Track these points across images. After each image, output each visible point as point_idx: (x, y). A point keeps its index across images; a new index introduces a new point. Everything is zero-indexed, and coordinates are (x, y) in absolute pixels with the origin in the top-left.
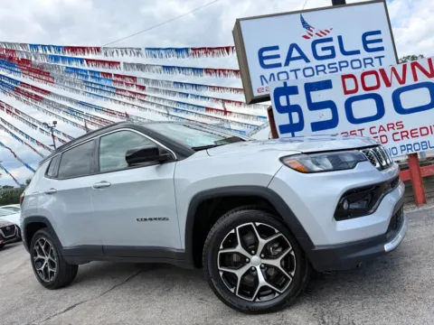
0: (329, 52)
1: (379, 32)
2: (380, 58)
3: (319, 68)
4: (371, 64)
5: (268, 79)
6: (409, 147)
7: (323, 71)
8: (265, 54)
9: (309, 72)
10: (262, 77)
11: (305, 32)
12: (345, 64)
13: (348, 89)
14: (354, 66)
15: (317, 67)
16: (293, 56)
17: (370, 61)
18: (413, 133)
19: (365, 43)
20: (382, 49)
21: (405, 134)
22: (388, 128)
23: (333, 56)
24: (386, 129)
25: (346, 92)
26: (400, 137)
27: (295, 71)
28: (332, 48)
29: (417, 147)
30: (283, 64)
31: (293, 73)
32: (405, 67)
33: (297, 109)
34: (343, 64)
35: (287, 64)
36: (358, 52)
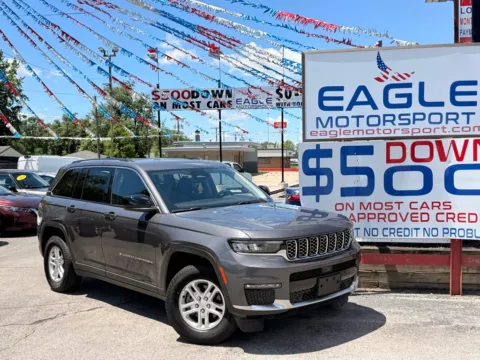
0: (404, 100)
1: (474, 83)
2: (468, 114)
3: (387, 118)
4: (455, 120)
5: (324, 123)
6: (453, 231)
7: (392, 122)
8: (327, 94)
9: (374, 121)
10: (318, 119)
11: (379, 73)
12: (421, 117)
13: (392, 157)
14: (432, 120)
15: (385, 116)
16: (358, 100)
17: (454, 117)
18: (460, 217)
19: (453, 93)
20: (474, 104)
21: (452, 216)
22: (433, 207)
23: (408, 105)
24: (430, 206)
25: (389, 161)
26: (445, 219)
27: (358, 117)
28: (409, 96)
29: (461, 233)
30: (345, 108)
31: (355, 119)
32: (466, 143)
33: (328, 172)
34: (417, 117)
36: (441, 104)
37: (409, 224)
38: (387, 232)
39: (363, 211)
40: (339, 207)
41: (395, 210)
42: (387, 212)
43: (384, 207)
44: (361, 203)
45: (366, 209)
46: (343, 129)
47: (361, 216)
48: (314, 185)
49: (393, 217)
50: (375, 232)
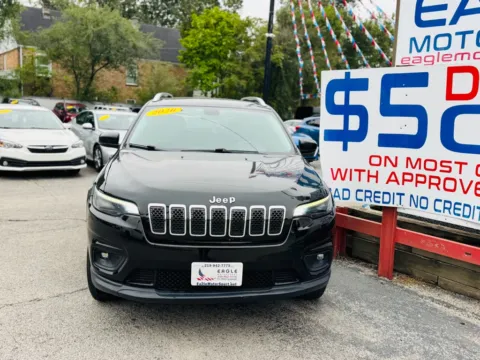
5: (419, 48)
8: (426, 3)
10: (413, 40)
13: (455, 91)
16: (467, 8)
25: (450, 96)
27: (464, 34)
30: (448, 22)
31: (461, 36)
33: (361, 111)
35: (454, 21)
37: (471, 198)
38: (440, 206)
39: (410, 170)
40: (375, 161)
41: (454, 174)
42: (443, 176)
43: (439, 168)
44: (408, 159)
45: (414, 168)
46: (442, 53)
47: (408, 177)
48: (341, 128)
49: (450, 185)
50: (424, 202)
